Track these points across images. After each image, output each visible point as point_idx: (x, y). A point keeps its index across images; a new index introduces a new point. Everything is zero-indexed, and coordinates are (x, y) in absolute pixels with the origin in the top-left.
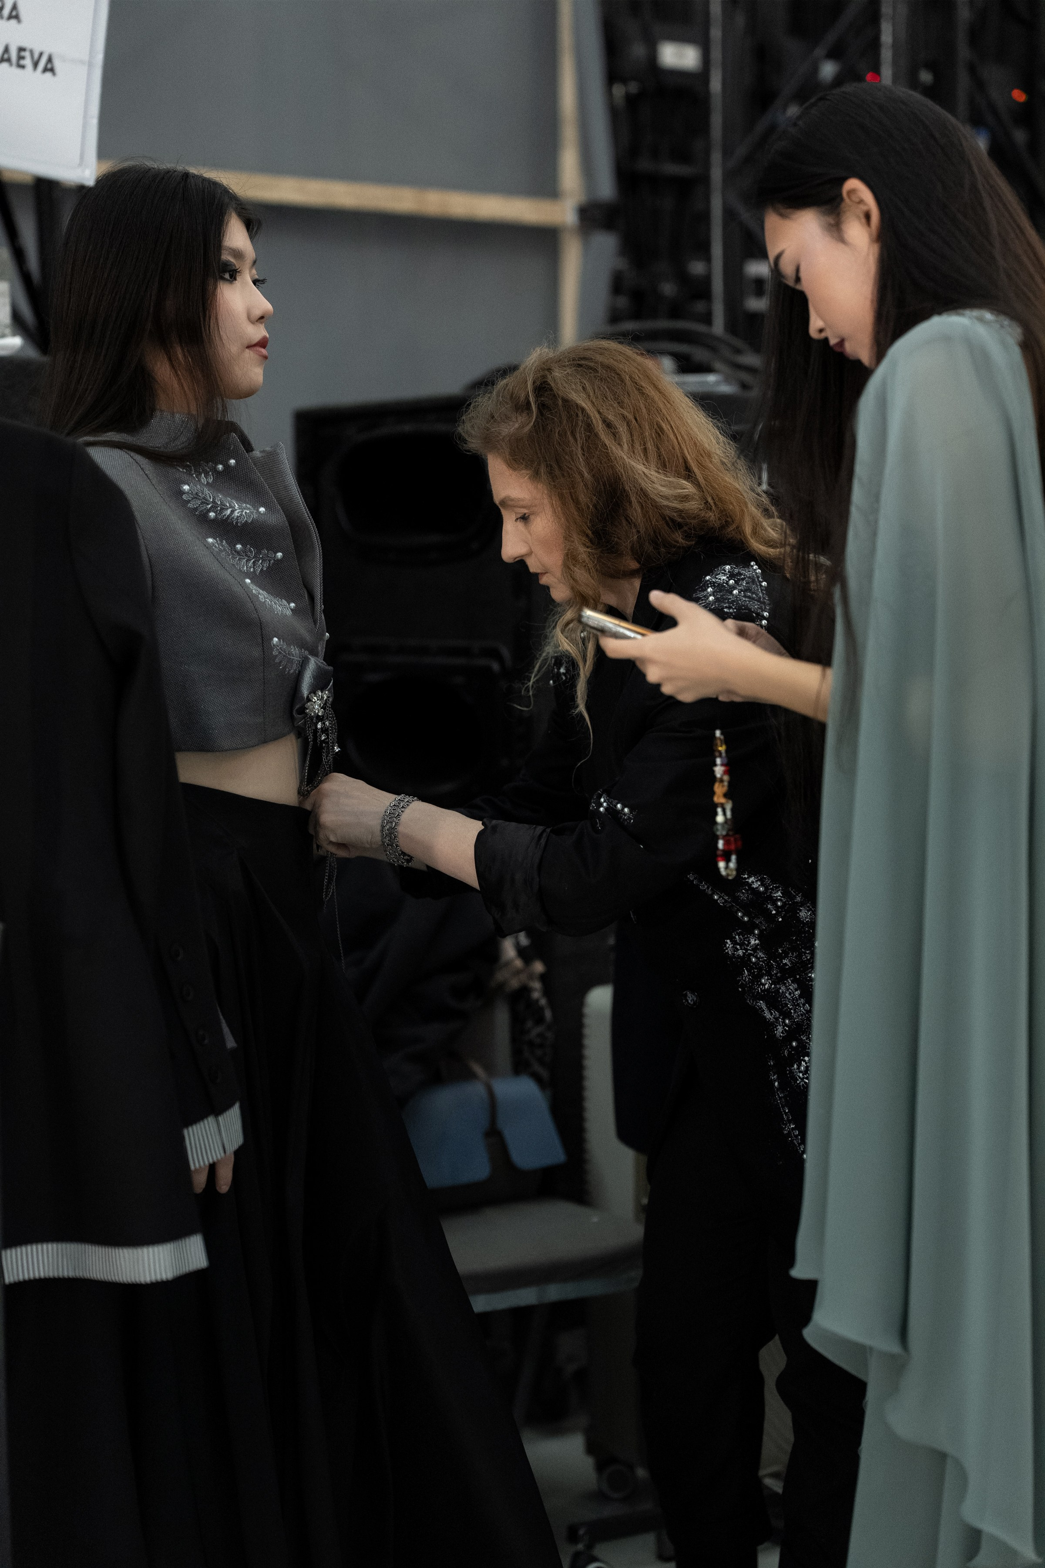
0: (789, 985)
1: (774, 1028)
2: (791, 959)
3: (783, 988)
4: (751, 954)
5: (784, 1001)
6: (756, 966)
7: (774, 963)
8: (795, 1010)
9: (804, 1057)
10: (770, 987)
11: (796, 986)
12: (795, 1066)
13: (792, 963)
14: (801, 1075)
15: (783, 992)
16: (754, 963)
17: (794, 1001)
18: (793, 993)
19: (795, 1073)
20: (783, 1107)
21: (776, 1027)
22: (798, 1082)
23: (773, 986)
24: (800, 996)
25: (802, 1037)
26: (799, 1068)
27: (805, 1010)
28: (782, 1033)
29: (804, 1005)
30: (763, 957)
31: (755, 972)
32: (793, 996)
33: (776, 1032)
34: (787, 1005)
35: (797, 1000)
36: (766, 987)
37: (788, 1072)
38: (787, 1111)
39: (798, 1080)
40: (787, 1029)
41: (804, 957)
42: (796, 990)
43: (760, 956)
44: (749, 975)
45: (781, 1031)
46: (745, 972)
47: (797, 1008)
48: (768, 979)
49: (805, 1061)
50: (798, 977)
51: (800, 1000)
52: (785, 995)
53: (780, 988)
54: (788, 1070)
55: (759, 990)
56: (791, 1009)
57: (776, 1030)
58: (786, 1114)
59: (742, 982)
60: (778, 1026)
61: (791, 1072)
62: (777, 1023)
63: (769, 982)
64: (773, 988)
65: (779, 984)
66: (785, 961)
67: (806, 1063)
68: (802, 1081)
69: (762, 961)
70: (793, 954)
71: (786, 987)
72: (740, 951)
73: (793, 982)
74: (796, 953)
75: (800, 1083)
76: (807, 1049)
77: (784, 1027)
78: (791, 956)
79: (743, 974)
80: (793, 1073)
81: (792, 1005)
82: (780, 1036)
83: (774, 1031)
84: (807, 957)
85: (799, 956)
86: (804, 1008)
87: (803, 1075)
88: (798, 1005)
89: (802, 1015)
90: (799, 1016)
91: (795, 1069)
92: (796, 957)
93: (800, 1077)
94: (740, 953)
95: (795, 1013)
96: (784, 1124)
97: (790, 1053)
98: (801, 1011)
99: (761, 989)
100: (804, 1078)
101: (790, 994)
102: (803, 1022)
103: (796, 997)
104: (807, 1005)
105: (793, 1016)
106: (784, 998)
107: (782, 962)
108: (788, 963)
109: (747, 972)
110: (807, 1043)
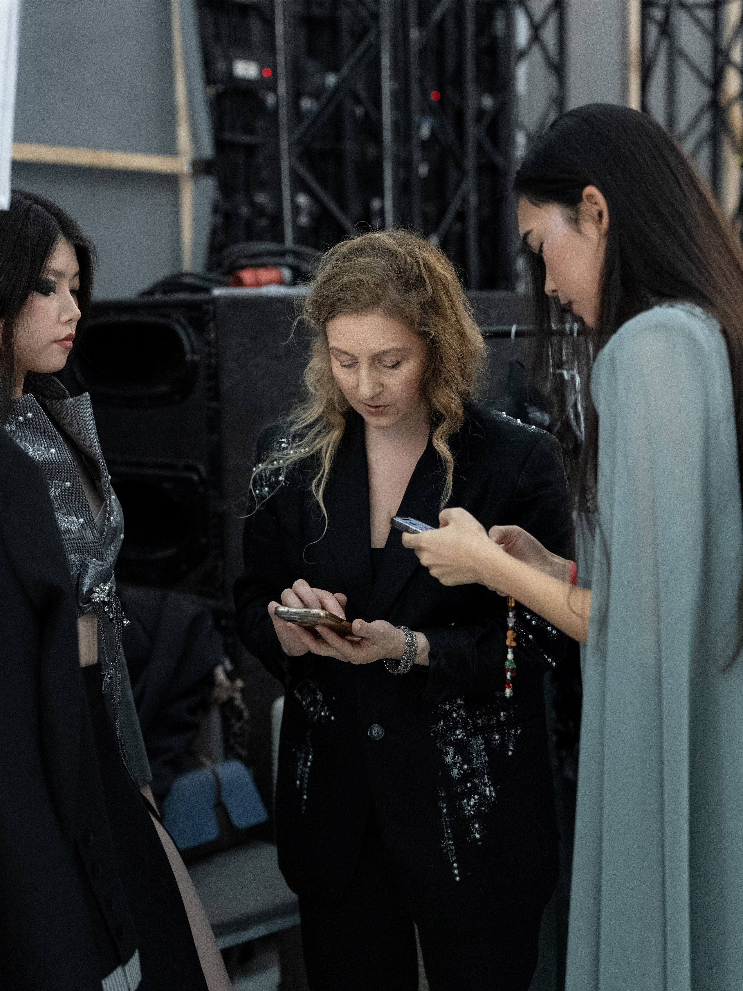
0: (479, 740)
1: (450, 770)
2: (483, 720)
3: (473, 741)
4: (455, 710)
5: (471, 750)
6: (453, 720)
7: (470, 721)
8: (477, 759)
9: (474, 795)
10: (463, 738)
11: (483, 741)
12: (465, 801)
13: (483, 724)
14: (469, 808)
15: (472, 744)
16: (453, 718)
17: (478, 752)
18: (480, 746)
19: (464, 806)
20: (447, 828)
21: (452, 769)
22: (465, 812)
23: (465, 738)
24: (484, 750)
25: (475, 780)
26: (468, 802)
27: (484, 760)
28: (458, 774)
29: (484, 756)
30: (463, 715)
31: (451, 724)
32: (479, 748)
33: (451, 773)
34: (472, 753)
35: (480, 752)
36: (459, 737)
37: (457, 804)
38: (449, 831)
39: (466, 811)
40: (462, 772)
41: (492, 721)
42: (482, 744)
43: (461, 713)
44: (443, 725)
45: (456, 773)
46: (441, 723)
47: (479, 758)
48: (462, 732)
49: (474, 798)
50: (486, 735)
51: (483, 752)
52: (473, 746)
53: (471, 741)
54: (458, 802)
55: (451, 739)
56: (475, 757)
57: (452, 772)
58: (448, 833)
59: (435, 729)
60: (454, 769)
61: (460, 804)
62: (454, 767)
63: (463, 735)
64: (465, 740)
65: (471, 737)
66: (479, 721)
67: (475, 800)
68: (469, 813)
69: (461, 718)
70: (485, 717)
71: (476, 741)
72: (447, 706)
73: (482, 738)
74: (487, 717)
75: (467, 813)
76: (478, 790)
77: (459, 770)
78: (483, 719)
79: (439, 724)
80: (463, 805)
81: (477, 755)
82: (456, 777)
83: (450, 772)
84: (493, 722)
85: (489, 720)
86: (484, 759)
87: (471, 808)
88: (481, 755)
89: (481, 763)
90: (478, 763)
91: (464, 803)
92: (487, 720)
93: (467, 809)
94: (447, 708)
95: (476, 761)
96: (443, 840)
97: (462, 791)
98: (481, 760)
99: (453, 738)
100: (471, 810)
101: (477, 746)
102: (478, 769)
103: (480, 750)
104: (487, 757)
105: (474, 763)
106: (471, 748)
107: (477, 721)
108: (480, 723)
109: (443, 723)
110: (479, 785)
